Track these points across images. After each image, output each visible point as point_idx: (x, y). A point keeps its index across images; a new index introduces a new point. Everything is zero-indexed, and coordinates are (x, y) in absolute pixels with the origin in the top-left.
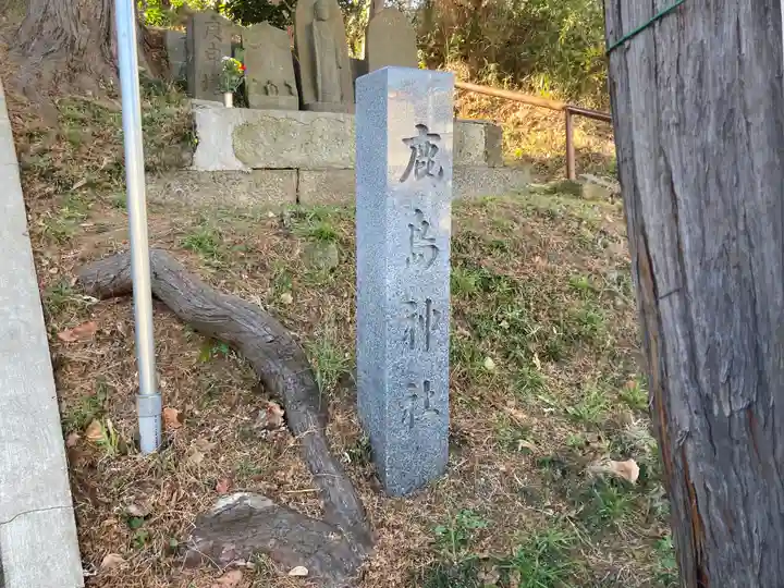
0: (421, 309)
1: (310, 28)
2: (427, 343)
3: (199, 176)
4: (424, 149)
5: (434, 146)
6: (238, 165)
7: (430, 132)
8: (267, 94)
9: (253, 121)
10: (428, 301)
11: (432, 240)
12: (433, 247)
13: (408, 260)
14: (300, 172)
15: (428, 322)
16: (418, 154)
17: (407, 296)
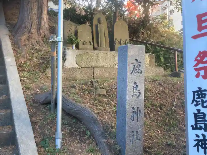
0: (136, 110)
1: (97, 26)
2: (138, 119)
3: (65, 69)
4: (137, 66)
5: (139, 65)
6: (77, 66)
7: (139, 61)
8: (84, 45)
9: (81, 53)
10: (138, 108)
11: (139, 90)
12: (139, 92)
13: (132, 96)
14: (95, 68)
15: (138, 113)
16: (135, 67)
17: (132, 106)
